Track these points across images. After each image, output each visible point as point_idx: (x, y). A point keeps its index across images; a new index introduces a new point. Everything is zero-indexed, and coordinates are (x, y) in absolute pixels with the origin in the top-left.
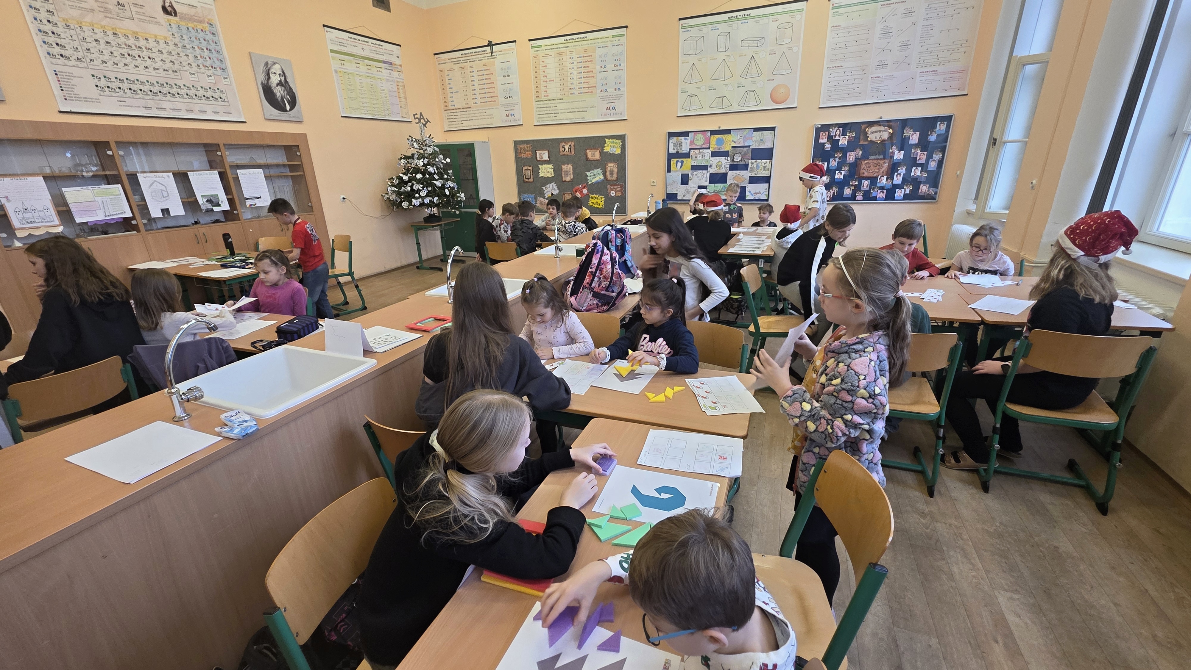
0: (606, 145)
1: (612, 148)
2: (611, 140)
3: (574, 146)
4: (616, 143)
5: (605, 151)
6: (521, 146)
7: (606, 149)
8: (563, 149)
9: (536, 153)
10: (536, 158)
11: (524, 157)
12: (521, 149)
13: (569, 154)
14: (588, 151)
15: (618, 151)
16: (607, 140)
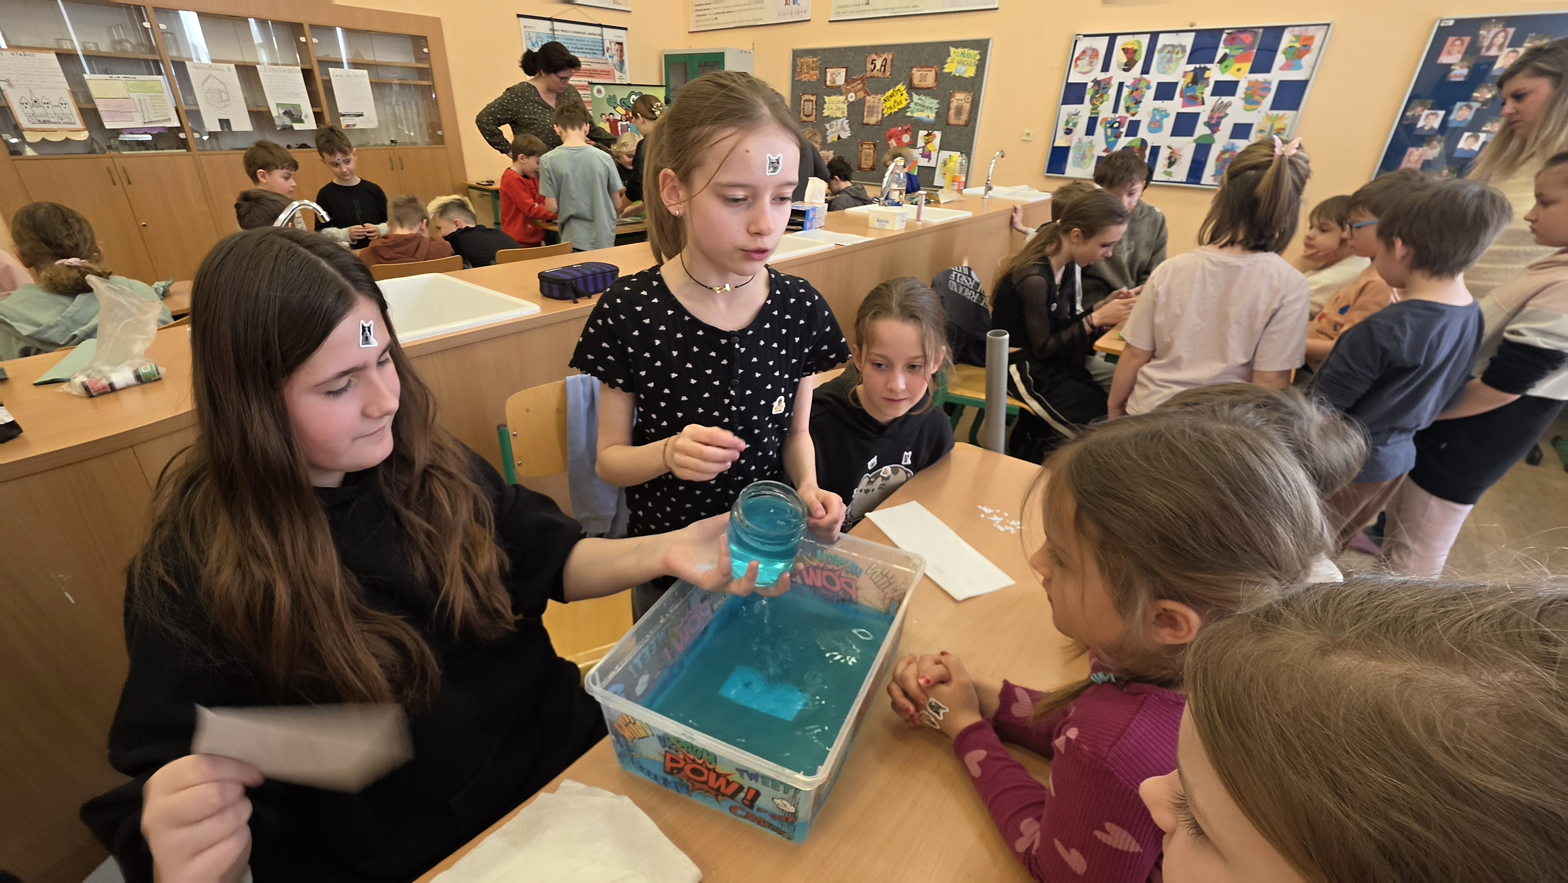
0: (949, 60)
1: (959, 67)
2: (960, 50)
3: (892, 60)
4: (969, 56)
5: (945, 71)
6: (802, 60)
7: (950, 68)
8: (873, 66)
9: (826, 72)
10: (825, 81)
11: (806, 79)
12: (802, 65)
13: (880, 75)
14: (914, 70)
15: (970, 72)
16: (952, 50)
